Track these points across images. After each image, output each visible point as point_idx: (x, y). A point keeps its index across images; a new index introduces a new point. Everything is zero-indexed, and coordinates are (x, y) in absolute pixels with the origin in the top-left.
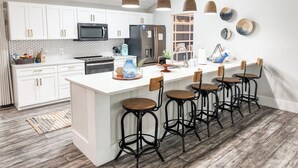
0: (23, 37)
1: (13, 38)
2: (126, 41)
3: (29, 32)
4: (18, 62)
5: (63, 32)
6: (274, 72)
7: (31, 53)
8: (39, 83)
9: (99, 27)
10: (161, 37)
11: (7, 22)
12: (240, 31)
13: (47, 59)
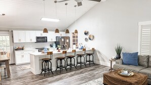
0: (18, 42)
1: (15, 42)
2: (55, 42)
3: (20, 40)
4: (16, 50)
5: (31, 40)
6: (99, 52)
7: (21, 47)
8: (23, 56)
9: (44, 38)
10: (68, 41)
11: (13, 37)
12: (90, 39)
13: (26, 49)
